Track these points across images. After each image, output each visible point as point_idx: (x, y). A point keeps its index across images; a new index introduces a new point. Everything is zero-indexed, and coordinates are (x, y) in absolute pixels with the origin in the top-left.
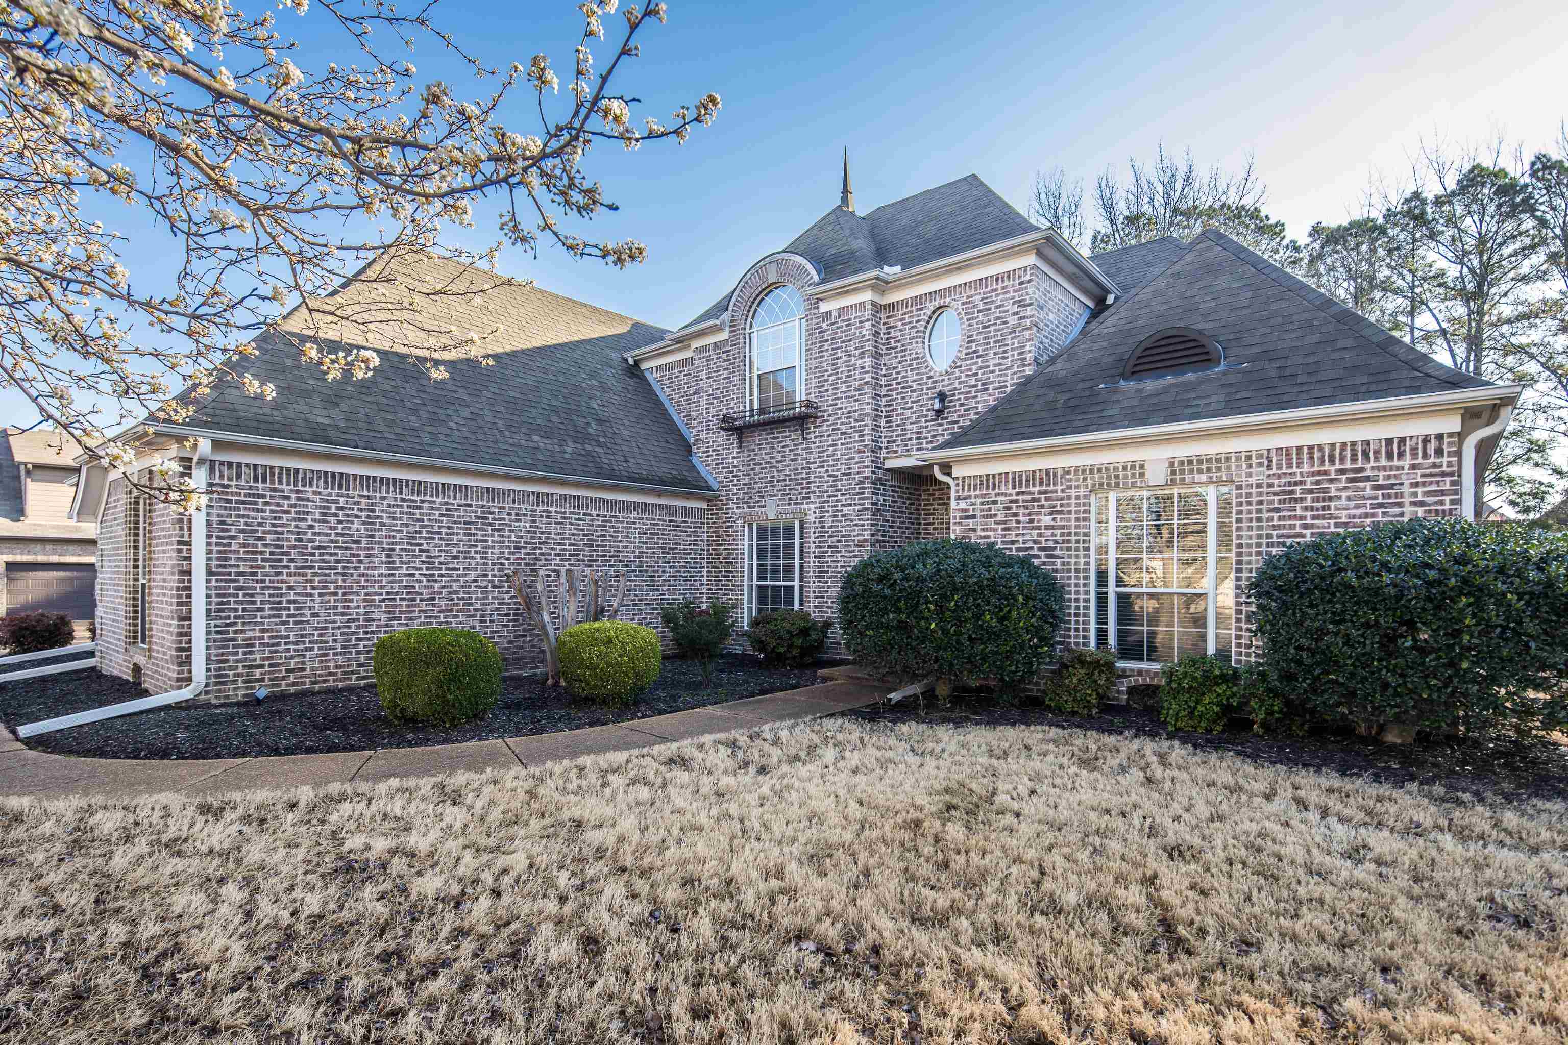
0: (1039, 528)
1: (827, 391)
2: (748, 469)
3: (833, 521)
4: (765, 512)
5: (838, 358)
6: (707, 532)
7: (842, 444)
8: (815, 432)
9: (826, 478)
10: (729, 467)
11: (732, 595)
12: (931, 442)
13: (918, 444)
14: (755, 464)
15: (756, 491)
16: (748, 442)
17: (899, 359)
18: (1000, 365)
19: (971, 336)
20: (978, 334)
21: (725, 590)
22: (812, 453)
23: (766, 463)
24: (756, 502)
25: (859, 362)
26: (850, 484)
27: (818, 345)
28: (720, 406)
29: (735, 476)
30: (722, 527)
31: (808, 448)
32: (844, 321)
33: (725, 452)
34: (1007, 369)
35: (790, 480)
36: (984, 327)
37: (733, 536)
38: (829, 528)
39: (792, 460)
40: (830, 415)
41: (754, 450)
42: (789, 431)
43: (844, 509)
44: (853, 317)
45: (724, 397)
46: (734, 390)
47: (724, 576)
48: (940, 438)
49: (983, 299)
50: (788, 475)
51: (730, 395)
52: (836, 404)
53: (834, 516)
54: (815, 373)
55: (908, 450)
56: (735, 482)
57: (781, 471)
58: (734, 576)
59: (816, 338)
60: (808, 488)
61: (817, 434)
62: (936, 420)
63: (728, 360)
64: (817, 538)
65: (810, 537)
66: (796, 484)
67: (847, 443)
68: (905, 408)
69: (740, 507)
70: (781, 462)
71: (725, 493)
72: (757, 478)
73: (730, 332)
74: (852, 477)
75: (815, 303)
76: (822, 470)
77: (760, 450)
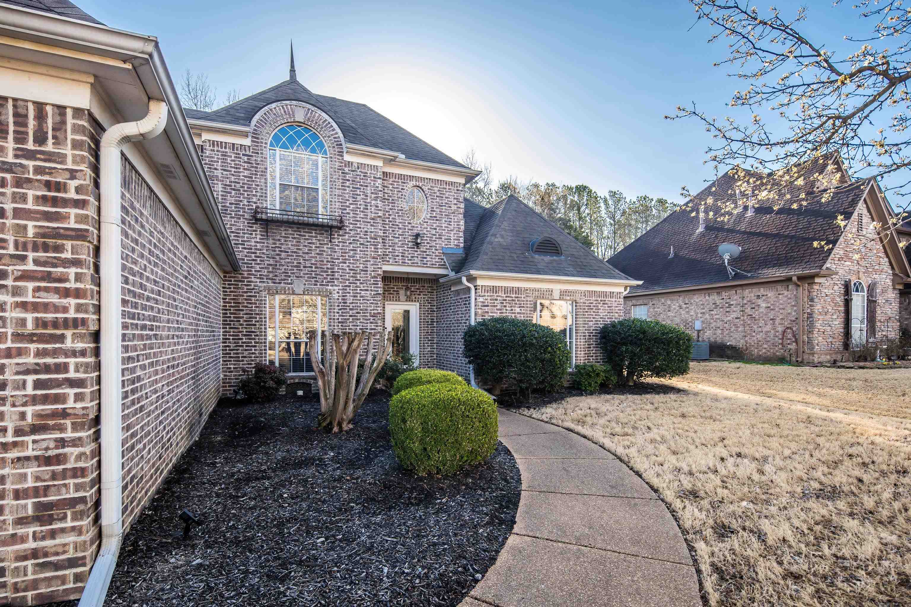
0: (515, 313)
1: (349, 213)
2: (273, 253)
3: (353, 300)
4: (292, 288)
5: (357, 195)
6: (223, 299)
7: (360, 251)
8: (338, 239)
9: (348, 271)
10: (251, 249)
11: (255, 350)
12: (410, 260)
13: (402, 259)
14: (281, 251)
15: (281, 272)
16: (273, 233)
17: (390, 207)
18: (447, 227)
19: (433, 208)
20: (437, 208)
21: (247, 346)
22: (336, 252)
23: (292, 252)
24: (282, 280)
25: (373, 202)
26: (367, 277)
27: (341, 181)
28: (240, 197)
29: (258, 257)
30: (243, 296)
31: (332, 248)
32: (362, 172)
33: (246, 236)
34: (451, 230)
35: (316, 268)
36: (440, 206)
37: (256, 304)
38: (350, 303)
39: (318, 254)
40: (351, 230)
41: (279, 240)
42: (315, 233)
43: (362, 292)
44: (369, 172)
45: (244, 191)
46: (256, 189)
47: (245, 335)
48: (416, 259)
49: (439, 191)
50: (314, 264)
51: (252, 192)
52: (356, 224)
53: (354, 296)
54: (338, 199)
55: (396, 262)
56: (258, 262)
57: (308, 260)
58: (257, 336)
59: (339, 176)
60: (333, 275)
61: (340, 240)
62: (414, 248)
63: (249, 163)
64: (340, 309)
65: (334, 309)
66: (322, 272)
67: (364, 251)
68: (394, 237)
69: (264, 282)
70: (307, 253)
71: (246, 269)
72: (283, 262)
73: (252, 141)
74: (369, 273)
75: (339, 152)
76: (345, 265)
77: (285, 241)
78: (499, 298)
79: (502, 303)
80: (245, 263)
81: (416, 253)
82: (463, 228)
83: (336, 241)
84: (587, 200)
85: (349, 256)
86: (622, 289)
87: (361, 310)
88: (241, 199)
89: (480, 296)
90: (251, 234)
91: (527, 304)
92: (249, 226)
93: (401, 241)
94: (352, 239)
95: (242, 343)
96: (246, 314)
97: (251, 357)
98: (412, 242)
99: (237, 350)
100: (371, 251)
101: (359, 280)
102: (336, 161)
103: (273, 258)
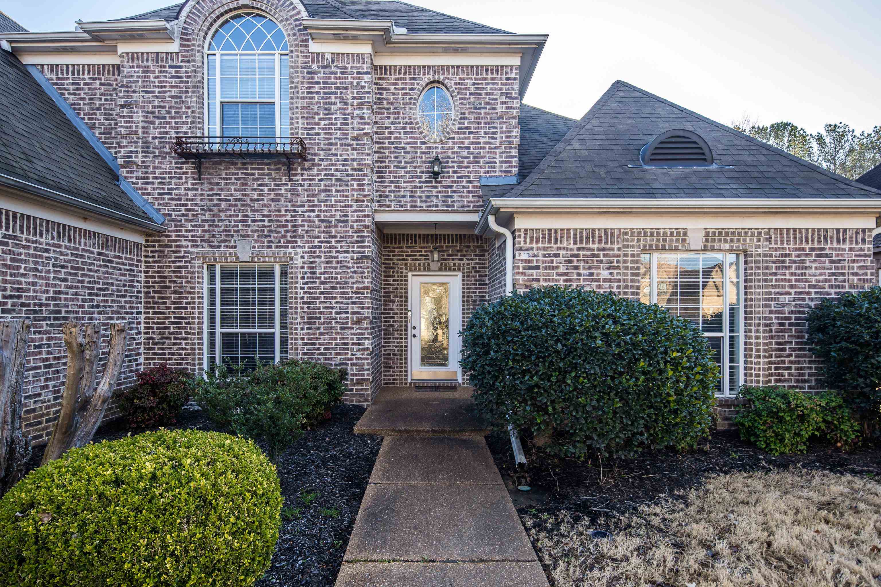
0: (598, 280)
1: (318, 134)
2: (209, 203)
3: (326, 267)
4: (236, 254)
5: (331, 104)
6: (145, 272)
7: (337, 191)
8: (302, 175)
9: (317, 223)
10: (180, 199)
11: (186, 344)
12: (425, 201)
13: (412, 201)
14: (220, 200)
15: (221, 230)
16: (209, 174)
17: (392, 120)
18: (490, 143)
19: (463, 114)
20: (470, 113)
21: (175, 338)
22: (298, 195)
23: (236, 200)
24: (222, 242)
25: (357, 112)
26: (348, 231)
27: (306, 85)
28: (165, 127)
29: (190, 210)
30: (170, 267)
31: (294, 190)
32: (338, 67)
33: (173, 181)
34: (496, 148)
35: (270, 221)
36: (475, 108)
37: (186, 277)
38: (321, 273)
39: (272, 200)
40: (321, 160)
41: (218, 184)
42: (269, 169)
43: (340, 255)
44: (349, 66)
45: (171, 118)
46: (187, 113)
47: (173, 323)
48: (434, 199)
49: (474, 84)
50: (267, 216)
51: (181, 117)
52: (330, 150)
53: (327, 262)
54: (302, 113)
55: (401, 206)
56: (190, 217)
57: (258, 211)
58: (188, 323)
59: (304, 77)
60: (295, 231)
61: (306, 177)
62: (431, 182)
63: (178, 77)
64: (306, 283)
65: (297, 282)
66: (279, 227)
67: (343, 191)
68: (398, 167)
69: (197, 246)
70: (257, 200)
71: (173, 228)
72: (223, 214)
73: (182, 45)
74: (350, 224)
75: (302, 41)
76: (312, 214)
77: (226, 184)
78: (561, 252)
79: (570, 262)
80: (173, 221)
81: (434, 190)
82: (516, 141)
83: (300, 178)
84: (789, 141)
85: (319, 201)
86: (870, 223)
87: (338, 283)
88: (168, 129)
89: (521, 249)
90: (180, 178)
91: (625, 262)
92: (177, 168)
93: (409, 172)
94: (323, 173)
95: (170, 333)
96: (175, 293)
97: (180, 354)
98: (428, 172)
99: (163, 343)
100: (353, 190)
101: (335, 237)
102: (298, 56)
103: (210, 211)
